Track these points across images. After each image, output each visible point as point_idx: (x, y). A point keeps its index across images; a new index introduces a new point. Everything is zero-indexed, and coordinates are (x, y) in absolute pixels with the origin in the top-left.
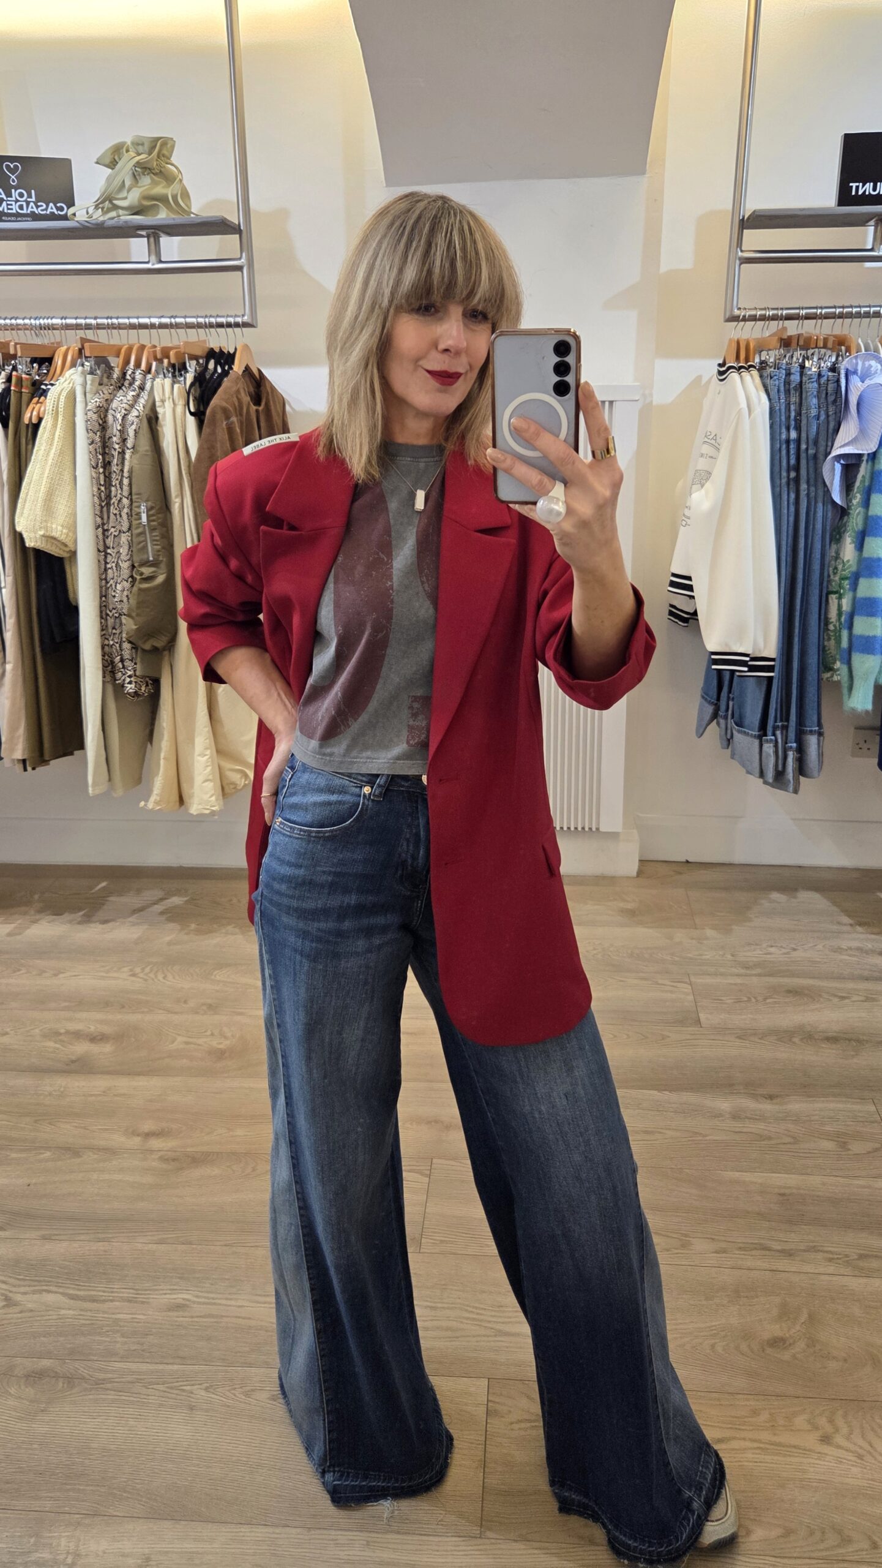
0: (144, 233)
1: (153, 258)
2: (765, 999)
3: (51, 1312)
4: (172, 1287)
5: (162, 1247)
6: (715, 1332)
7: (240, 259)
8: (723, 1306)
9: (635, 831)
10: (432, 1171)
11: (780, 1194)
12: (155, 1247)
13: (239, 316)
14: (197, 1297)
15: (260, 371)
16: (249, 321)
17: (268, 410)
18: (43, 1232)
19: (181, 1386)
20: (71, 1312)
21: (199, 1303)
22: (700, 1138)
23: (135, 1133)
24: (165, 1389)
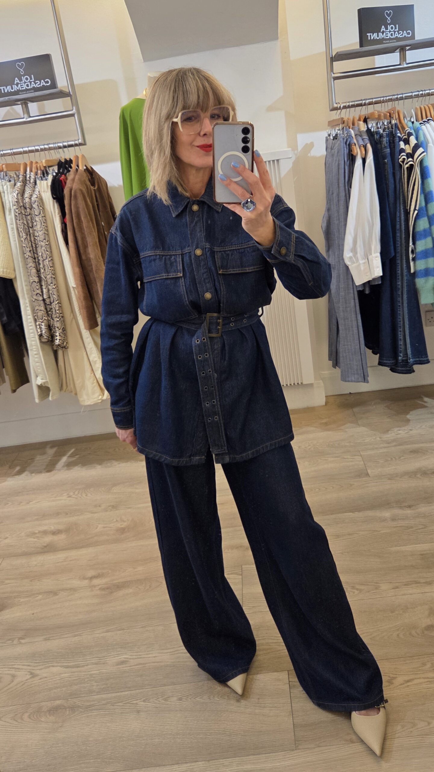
0: (19, 103)
1: (26, 116)
2: (400, 457)
3: (56, 677)
4: (118, 653)
5: (109, 634)
6: (398, 628)
7: (72, 110)
8: (401, 614)
9: (321, 381)
10: (243, 572)
11: (422, 555)
12: (105, 634)
13: (76, 140)
14: (131, 655)
15: (92, 168)
16: (83, 142)
17: (99, 188)
18: (45, 637)
19: (131, 701)
20: (66, 675)
21: (133, 659)
22: (377, 533)
23: (85, 578)
24: (123, 705)
